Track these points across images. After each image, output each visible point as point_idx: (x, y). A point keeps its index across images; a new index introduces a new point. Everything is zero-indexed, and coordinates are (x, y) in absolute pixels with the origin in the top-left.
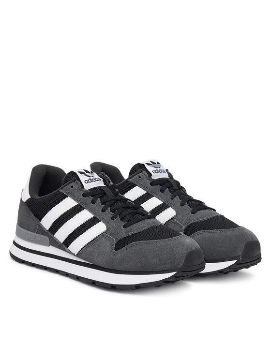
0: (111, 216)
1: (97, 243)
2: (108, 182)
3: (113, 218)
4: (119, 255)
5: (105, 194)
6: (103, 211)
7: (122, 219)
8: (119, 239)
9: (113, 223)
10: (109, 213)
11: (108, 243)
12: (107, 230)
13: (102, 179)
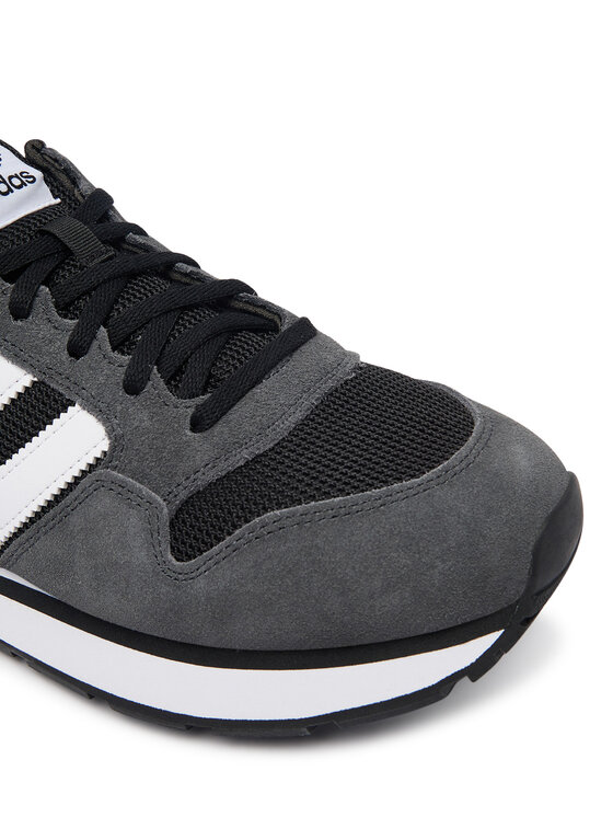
0: (121, 373)
1: (76, 520)
2: (67, 183)
3: (133, 387)
4: (201, 583)
5: (67, 252)
6: (77, 350)
7: (173, 379)
8: (183, 495)
9: (139, 413)
10: (106, 363)
11: (134, 521)
12: (113, 447)
13: (38, 174)
